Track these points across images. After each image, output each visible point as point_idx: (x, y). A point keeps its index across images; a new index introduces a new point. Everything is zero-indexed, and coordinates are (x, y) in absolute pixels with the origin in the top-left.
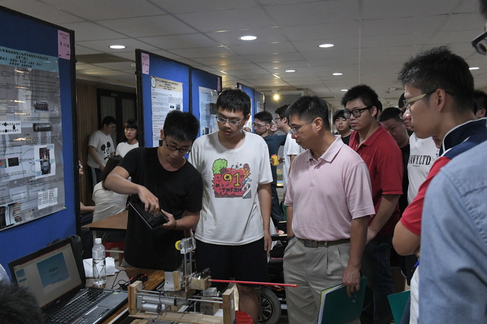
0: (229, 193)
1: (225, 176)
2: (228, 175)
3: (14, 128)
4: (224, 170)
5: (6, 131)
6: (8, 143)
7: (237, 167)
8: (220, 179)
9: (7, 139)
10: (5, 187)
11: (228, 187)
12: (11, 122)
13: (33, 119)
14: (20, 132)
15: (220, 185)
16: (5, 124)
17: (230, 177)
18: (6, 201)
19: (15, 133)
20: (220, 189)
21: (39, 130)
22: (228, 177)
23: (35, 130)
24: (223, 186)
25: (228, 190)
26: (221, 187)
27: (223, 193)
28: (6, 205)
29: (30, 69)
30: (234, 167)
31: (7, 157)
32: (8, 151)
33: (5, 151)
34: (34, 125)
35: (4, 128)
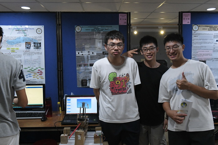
0: (120, 92)
1: (116, 82)
2: (118, 81)
3: (93, 53)
4: (115, 79)
5: (89, 54)
6: (89, 59)
7: (122, 76)
8: (113, 84)
9: (89, 57)
10: (88, 73)
11: (119, 88)
12: (92, 51)
13: (102, 50)
14: (96, 55)
15: (114, 88)
16: (89, 52)
17: (119, 82)
18: (87, 78)
19: (93, 55)
20: (114, 90)
21: (106, 54)
22: (118, 82)
23: (103, 54)
24: (116, 88)
25: (119, 90)
26: (115, 89)
27: (116, 92)
28: (87, 79)
29: (102, 32)
30: (121, 76)
31: (89, 63)
32: (89, 61)
33: (88, 61)
34: (103, 52)
35: (88, 53)
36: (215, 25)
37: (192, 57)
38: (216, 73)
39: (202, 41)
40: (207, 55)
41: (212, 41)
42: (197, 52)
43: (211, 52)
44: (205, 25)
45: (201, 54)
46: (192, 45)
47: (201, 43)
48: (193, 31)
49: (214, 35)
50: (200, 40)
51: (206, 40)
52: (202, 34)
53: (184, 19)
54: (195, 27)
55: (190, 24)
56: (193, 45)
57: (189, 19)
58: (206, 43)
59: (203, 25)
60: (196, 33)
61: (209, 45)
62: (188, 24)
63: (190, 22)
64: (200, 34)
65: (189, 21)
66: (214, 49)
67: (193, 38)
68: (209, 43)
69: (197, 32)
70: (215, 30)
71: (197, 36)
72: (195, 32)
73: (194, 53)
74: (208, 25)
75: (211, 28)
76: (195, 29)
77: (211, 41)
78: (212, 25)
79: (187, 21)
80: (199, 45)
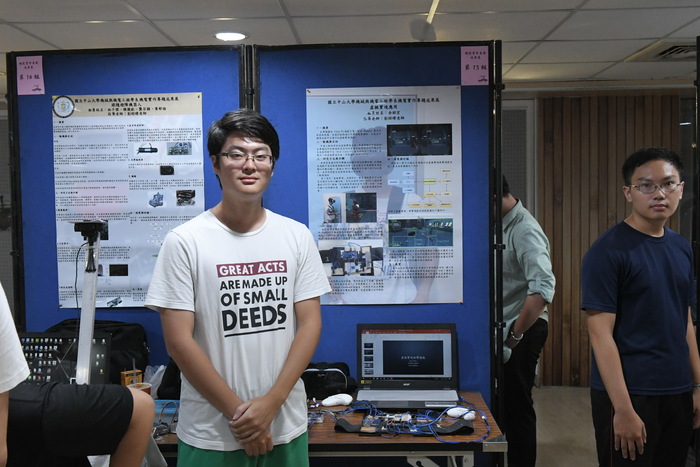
36: (130, 96)
37: (57, 208)
38: (146, 262)
39: (87, 151)
40: (110, 199)
41: (125, 151)
42: (75, 190)
43: (122, 189)
44: (95, 97)
45: (88, 198)
46: (55, 166)
47: (85, 159)
48: (55, 119)
49: (130, 132)
50: (82, 147)
51: (104, 147)
52: (85, 128)
53: (22, 77)
54: (61, 105)
55: (43, 92)
56: (58, 167)
57: (37, 77)
58: (103, 158)
59: (88, 97)
60: (64, 125)
61: (115, 164)
62: (37, 93)
63: (42, 87)
64: (78, 128)
65: (41, 83)
66: (134, 179)
67: (58, 141)
68: (112, 158)
69: (68, 122)
70: (131, 113)
71: (70, 134)
72: (62, 120)
73: (63, 195)
74: (105, 97)
75: (118, 105)
76: (64, 109)
77: (119, 152)
78: (117, 96)
79: (31, 84)
80: (80, 167)
